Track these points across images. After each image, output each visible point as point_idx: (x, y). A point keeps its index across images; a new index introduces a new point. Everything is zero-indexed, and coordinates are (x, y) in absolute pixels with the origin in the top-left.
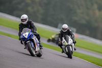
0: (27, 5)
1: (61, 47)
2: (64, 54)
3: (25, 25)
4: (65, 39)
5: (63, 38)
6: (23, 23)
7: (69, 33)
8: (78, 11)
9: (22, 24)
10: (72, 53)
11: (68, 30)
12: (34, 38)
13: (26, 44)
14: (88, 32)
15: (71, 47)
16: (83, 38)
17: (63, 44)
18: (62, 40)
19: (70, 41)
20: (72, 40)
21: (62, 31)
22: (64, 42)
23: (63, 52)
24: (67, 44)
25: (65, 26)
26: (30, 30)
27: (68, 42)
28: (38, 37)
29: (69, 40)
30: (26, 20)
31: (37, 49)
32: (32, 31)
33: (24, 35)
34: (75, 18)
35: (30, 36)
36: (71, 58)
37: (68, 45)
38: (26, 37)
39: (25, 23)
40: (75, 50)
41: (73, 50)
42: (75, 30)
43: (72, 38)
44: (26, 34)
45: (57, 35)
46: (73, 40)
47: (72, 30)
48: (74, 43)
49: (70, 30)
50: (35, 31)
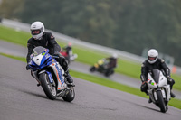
1: (147, 93)
3: (38, 41)
4: (153, 76)
5: (149, 75)
7: (160, 65)
10: (166, 102)
15: (163, 91)
17: (149, 85)
18: (147, 79)
19: (163, 80)
20: (165, 78)
22: (150, 82)
23: (151, 101)
24: (155, 86)
25: (153, 52)
26: (47, 50)
27: (157, 82)
29: (161, 78)
30: (40, 31)
33: (34, 59)
34: (174, 39)
36: (163, 111)
37: (158, 88)
38: (39, 63)
41: (169, 96)
44: (38, 58)
45: (107, 59)
46: (168, 78)
47: (166, 59)
49: (163, 61)
50: (56, 52)
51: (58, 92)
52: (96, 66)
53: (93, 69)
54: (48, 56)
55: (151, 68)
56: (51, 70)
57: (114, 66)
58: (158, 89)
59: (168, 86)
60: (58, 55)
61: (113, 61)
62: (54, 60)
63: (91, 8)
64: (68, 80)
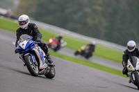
11: (136, 49)
22: (130, 66)
35: (29, 46)
37: (136, 71)
45: (88, 45)
50: (38, 39)
51: (40, 70)
52: (79, 50)
53: (77, 53)
54: (31, 42)
57: (93, 51)
60: (39, 41)
61: (92, 47)
62: (36, 45)
63: (88, 10)
64: (49, 61)
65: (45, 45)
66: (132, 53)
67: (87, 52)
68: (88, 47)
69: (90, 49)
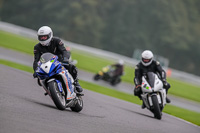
0: (73, 13)
1: (140, 97)
2: (147, 111)
3: (46, 47)
4: (147, 79)
5: (144, 79)
6: (42, 43)
7: (155, 68)
8: (174, 25)
9: (40, 44)
10: (162, 108)
11: (154, 63)
12: (64, 73)
13: (46, 84)
14: (192, 66)
15: (158, 96)
16: (182, 78)
17: (144, 89)
18: (141, 82)
19: (158, 84)
20: (161, 82)
21: (141, 64)
22: (145, 86)
23: (144, 106)
24: (150, 90)
25: (148, 54)
26: (56, 57)
27: (152, 86)
28: (72, 70)
29: (156, 81)
30: (48, 36)
31: (71, 95)
32: (59, 60)
33: (43, 66)
34: (168, 39)
35: (55, 69)
37: (154, 92)
38: (47, 71)
39: (46, 43)
40: (168, 101)
42: (166, 62)
43: (161, 79)
44: (47, 66)
45: (113, 66)
46: (164, 82)
47: (161, 61)
48: (166, 87)
49: (158, 63)
51: (67, 102)
53: (97, 77)
55: (145, 70)
56: (60, 78)
57: (121, 74)
58: (153, 94)
59: (164, 91)
61: (119, 69)
62: (63, 68)
65: (73, 67)
66: (147, 67)
67: (111, 75)
68: (114, 69)
69: (116, 71)
